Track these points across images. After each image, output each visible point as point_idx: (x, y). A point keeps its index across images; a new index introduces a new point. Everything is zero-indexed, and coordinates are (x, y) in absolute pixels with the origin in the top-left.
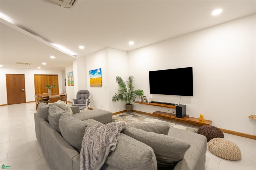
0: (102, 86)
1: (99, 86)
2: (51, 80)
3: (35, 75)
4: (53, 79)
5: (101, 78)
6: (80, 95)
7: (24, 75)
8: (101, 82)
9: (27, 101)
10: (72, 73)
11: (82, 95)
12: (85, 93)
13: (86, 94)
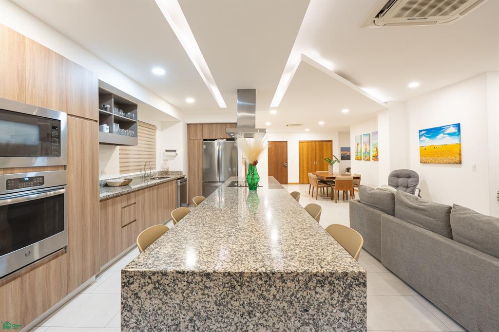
0: (460, 163)
1: (450, 163)
2: (321, 149)
3: (300, 142)
4: (325, 148)
5: (460, 144)
6: (396, 180)
7: (287, 142)
8: (460, 154)
9: (289, 182)
10: (368, 136)
11: (401, 180)
12: (409, 177)
13: (410, 180)
